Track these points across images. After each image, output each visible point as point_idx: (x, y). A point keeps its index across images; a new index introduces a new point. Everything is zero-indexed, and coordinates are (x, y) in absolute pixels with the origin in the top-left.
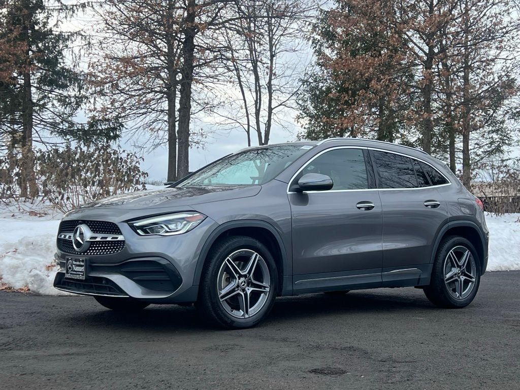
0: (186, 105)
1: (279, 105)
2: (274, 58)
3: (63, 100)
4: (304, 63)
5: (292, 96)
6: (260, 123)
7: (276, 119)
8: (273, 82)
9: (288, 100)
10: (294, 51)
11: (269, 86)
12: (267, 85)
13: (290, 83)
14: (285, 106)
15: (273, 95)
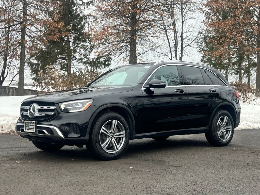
1: (187, 46)
2: (184, 23)
3: (85, 48)
4: (199, 24)
5: (193, 41)
6: (177, 55)
7: (185, 53)
8: (183, 35)
9: (191, 43)
10: (194, 19)
11: (182, 37)
12: (180, 36)
14: (190, 46)
15: (183, 41)
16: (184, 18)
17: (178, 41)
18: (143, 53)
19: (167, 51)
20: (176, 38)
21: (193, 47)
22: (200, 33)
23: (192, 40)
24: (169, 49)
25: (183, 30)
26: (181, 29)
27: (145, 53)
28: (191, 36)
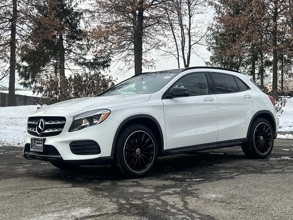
1: (195, 44)
2: (191, 18)
3: (80, 47)
5: (202, 38)
6: (185, 53)
7: (193, 51)
8: (191, 31)
9: (199, 40)
12: (188, 33)
13: (200, 31)
14: (198, 43)
15: (191, 38)
16: (191, 13)
17: (185, 38)
18: (146, 52)
19: (173, 50)
20: (183, 35)
21: (202, 44)
24: (176, 47)
25: (191, 25)
26: (189, 25)
28: (199, 32)
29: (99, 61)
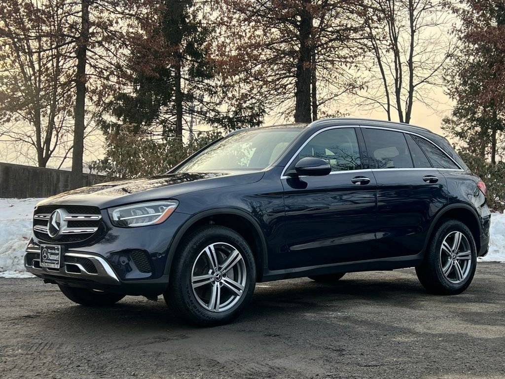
0: (302, 88)
1: (421, 83)
2: (415, 34)
3: (211, 91)
5: (435, 71)
6: (401, 101)
7: (419, 97)
8: (414, 59)
9: (430, 76)
10: (436, 25)
11: (410, 63)
12: (408, 62)
14: (428, 82)
15: (414, 72)
16: (414, 24)
17: (403, 72)
18: (331, 99)
19: (379, 94)
20: (398, 66)
21: (435, 84)
22: (449, 55)
23: (433, 71)
24: (385, 89)
25: (414, 49)
26: (410, 48)
27: (336, 98)
28: (429, 62)
29: (243, 115)
